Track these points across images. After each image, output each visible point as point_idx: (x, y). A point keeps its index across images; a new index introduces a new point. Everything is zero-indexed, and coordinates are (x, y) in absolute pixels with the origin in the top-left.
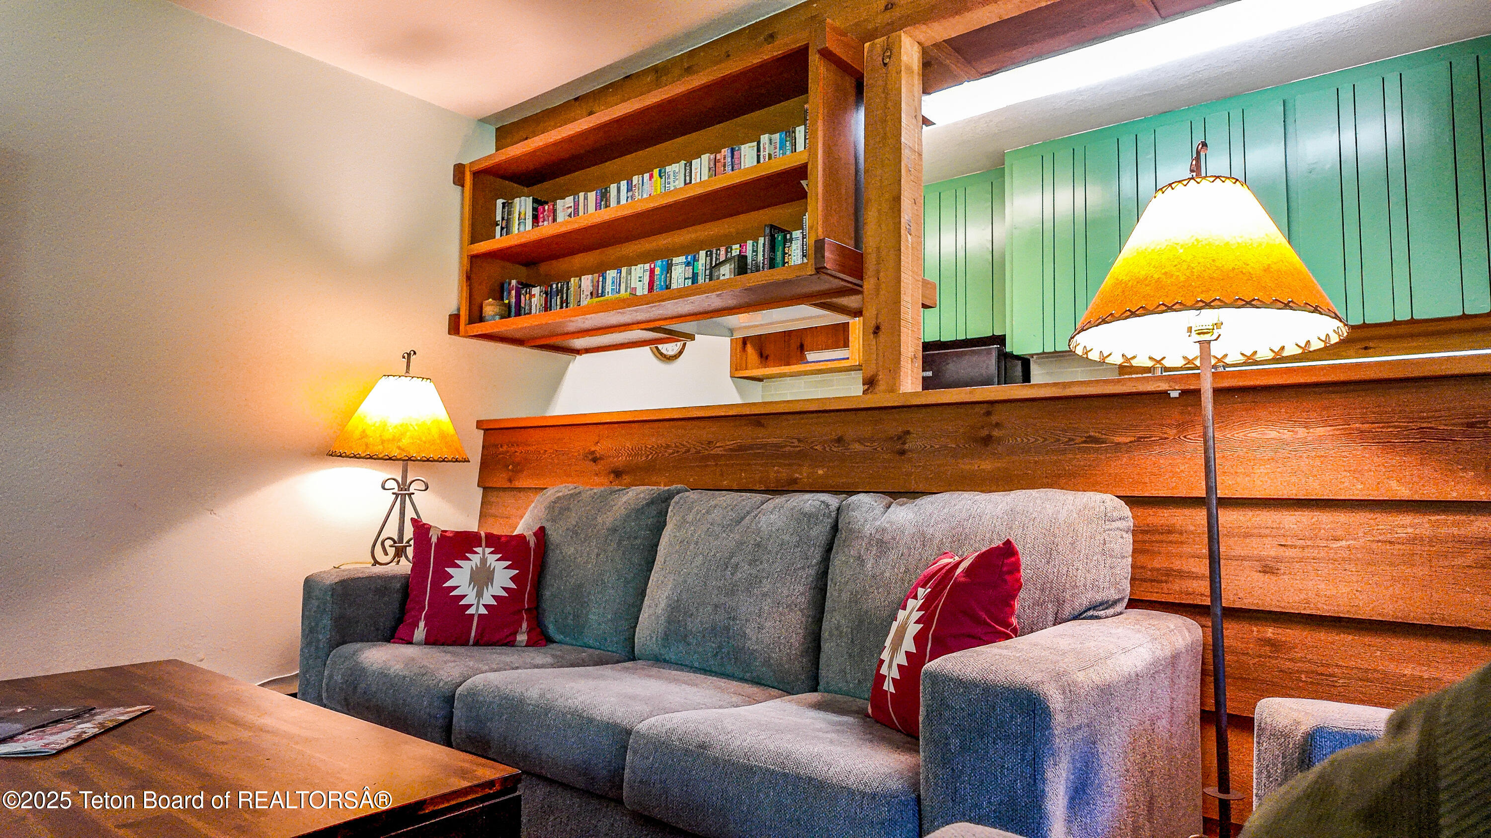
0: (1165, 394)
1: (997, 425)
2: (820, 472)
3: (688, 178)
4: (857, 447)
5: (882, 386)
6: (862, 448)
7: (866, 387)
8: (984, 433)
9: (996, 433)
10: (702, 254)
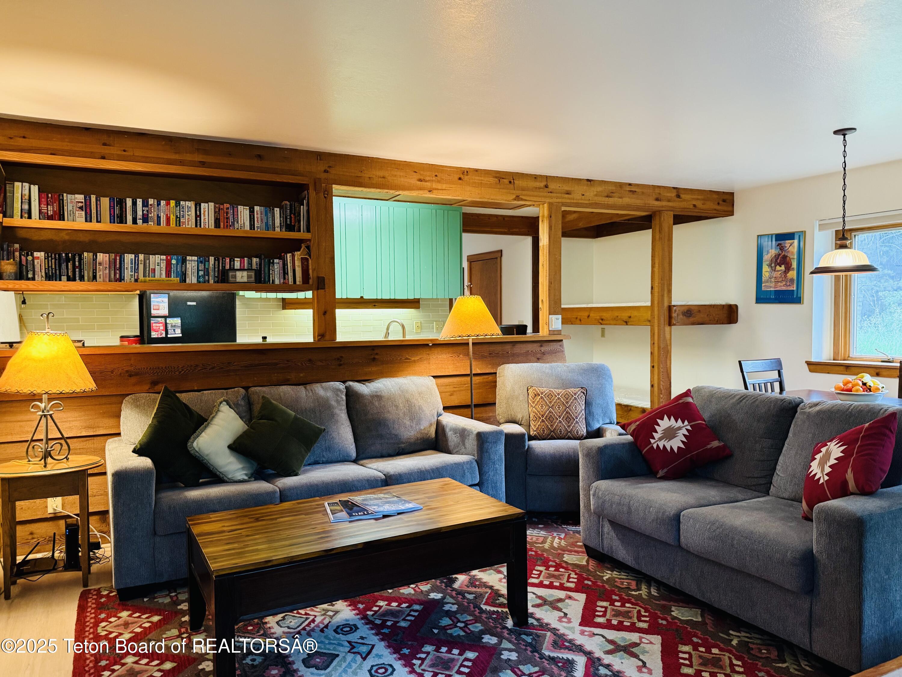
0: (428, 345)
1: (377, 354)
2: (301, 375)
3: (198, 213)
4: (320, 364)
5: (327, 337)
6: (321, 364)
7: (320, 337)
8: (372, 357)
9: (376, 357)
10: (212, 259)
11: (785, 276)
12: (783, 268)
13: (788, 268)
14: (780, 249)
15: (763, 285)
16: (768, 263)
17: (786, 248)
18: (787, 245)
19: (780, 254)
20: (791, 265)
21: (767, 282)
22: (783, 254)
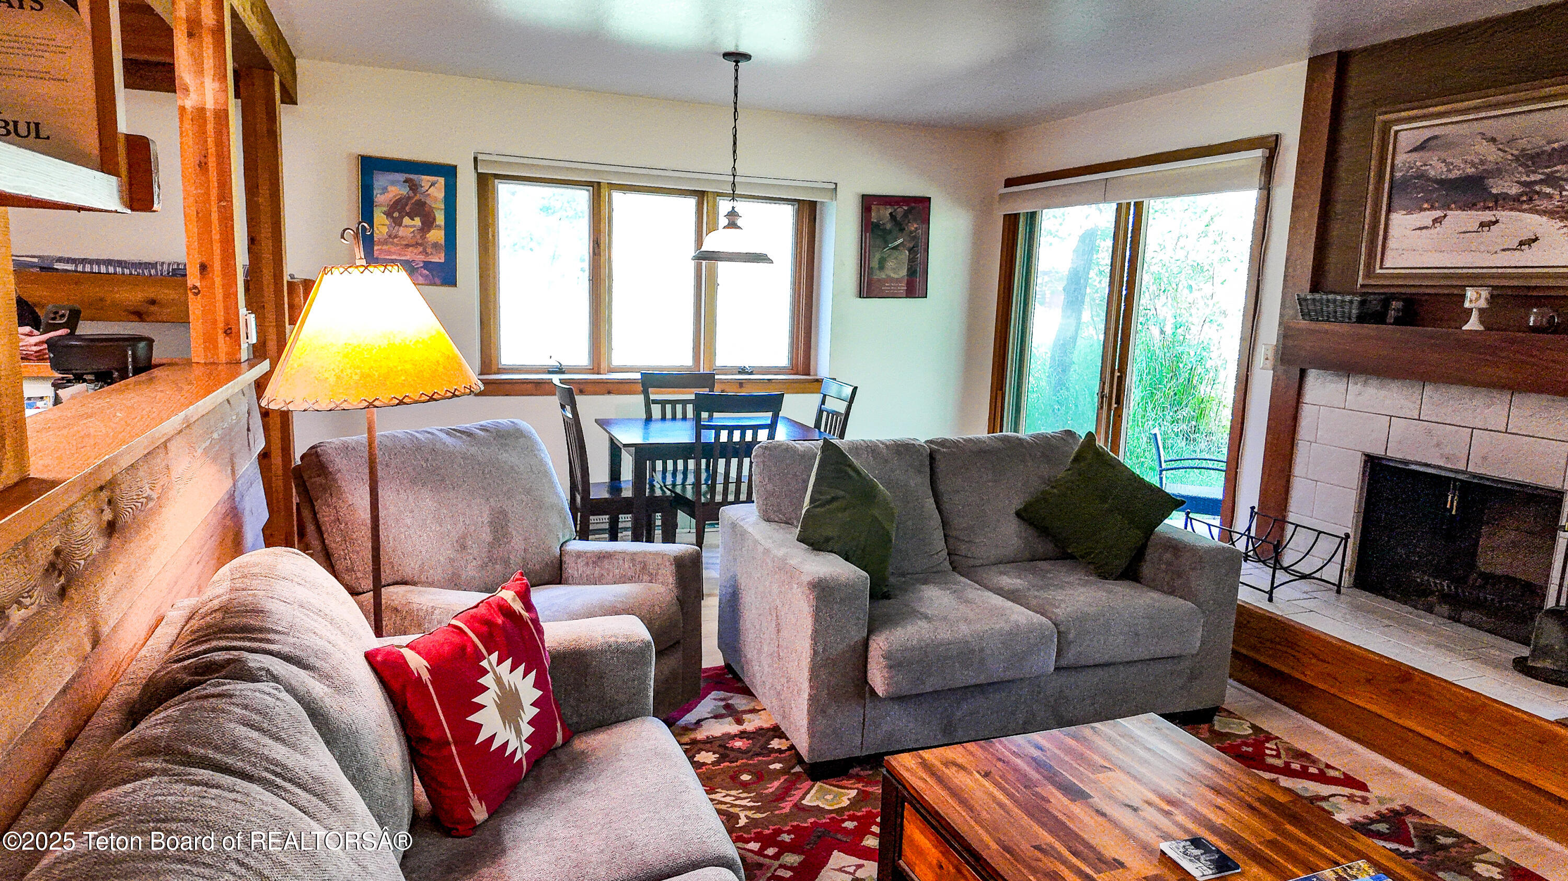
8: (105, 519)
11: (423, 237)
12: (417, 222)
13: (428, 223)
14: (411, 189)
15: (376, 248)
16: (385, 209)
17: (424, 189)
18: (426, 185)
19: (409, 198)
20: (434, 219)
21: (385, 242)
22: (416, 198)
